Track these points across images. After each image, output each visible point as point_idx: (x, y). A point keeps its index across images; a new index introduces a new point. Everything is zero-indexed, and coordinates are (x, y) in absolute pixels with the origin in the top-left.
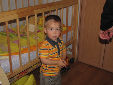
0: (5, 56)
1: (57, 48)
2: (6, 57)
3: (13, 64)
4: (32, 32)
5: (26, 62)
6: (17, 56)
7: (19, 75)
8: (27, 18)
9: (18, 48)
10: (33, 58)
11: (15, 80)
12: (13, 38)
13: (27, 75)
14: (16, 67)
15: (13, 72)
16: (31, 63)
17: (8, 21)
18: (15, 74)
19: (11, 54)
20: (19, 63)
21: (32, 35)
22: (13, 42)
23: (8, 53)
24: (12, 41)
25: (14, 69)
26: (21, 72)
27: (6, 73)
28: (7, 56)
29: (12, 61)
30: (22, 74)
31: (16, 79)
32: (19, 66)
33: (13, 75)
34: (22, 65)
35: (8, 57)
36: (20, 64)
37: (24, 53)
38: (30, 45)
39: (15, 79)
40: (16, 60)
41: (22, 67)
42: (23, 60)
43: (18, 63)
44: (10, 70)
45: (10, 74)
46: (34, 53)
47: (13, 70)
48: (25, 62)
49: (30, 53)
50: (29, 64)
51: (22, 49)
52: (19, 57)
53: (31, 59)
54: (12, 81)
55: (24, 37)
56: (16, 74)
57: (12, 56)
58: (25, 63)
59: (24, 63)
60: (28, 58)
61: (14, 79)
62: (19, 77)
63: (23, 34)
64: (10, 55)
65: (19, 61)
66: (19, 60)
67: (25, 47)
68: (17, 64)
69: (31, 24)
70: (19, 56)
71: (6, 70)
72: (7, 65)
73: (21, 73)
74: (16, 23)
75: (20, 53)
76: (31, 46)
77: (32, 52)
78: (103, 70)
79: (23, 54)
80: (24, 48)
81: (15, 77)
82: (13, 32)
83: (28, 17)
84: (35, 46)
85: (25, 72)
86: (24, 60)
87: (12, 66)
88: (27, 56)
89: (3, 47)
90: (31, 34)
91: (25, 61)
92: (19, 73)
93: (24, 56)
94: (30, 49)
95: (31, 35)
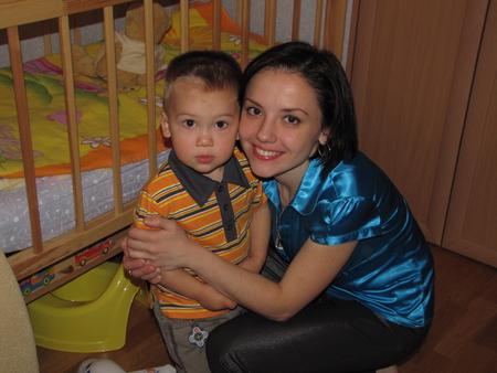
0: (10, 177)
1: (217, 209)
2: (14, 182)
3: (45, 215)
4: (138, 76)
5: (104, 206)
6: (64, 180)
7: (73, 259)
8: (108, 12)
9: (67, 147)
10: (133, 191)
11: (55, 279)
12: (50, 98)
13: (109, 260)
14: (58, 227)
15: (45, 250)
16: (124, 210)
17: (19, 27)
18: (52, 255)
19: (37, 173)
20: (73, 211)
21: (137, 88)
22: (49, 118)
23: (20, 168)
24: (47, 114)
25: (49, 234)
26: (84, 249)
27: (8, 255)
28: (20, 180)
29: (40, 203)
30: (87, 255)
31: (63, 275)
32: (70, 222)
33: (44, 262)
34: (87, 219)
35: (21, 183)
36: (74, 217)
37: (94, 169)
38: (121, 133)
39: (58, 277)
40: (56, 197)
41: (86, 229)
42: (90, 199)
43: (67, 212)
44: (33, 239)
45: (31, 255)
46: (140, 168)
47: (45, 238)
48: (100, 208)
49: (123, 169)
50: (117, 215)
51: (84, 150)
52: (71, 187)
53: (125, 195)
54: (42, 287)
55: (101, 95)
56: (58, 255)
57: (38, 181)
58: (99, 212)
59: (94, 211)
60: (112, 191)
61: (53, 277)
62: (76, 268)
63: (98, 83)
64: (30, 176)
65: (70, 201)
66: (72, 197)
67: (101, 142)
68: (61, 212)
69: (132, 38)
70: (71, 181)
71: (12, 239)
72: (16, 219)
73: (81, 251)
74: (57, 34)
75: (75, 167)
76: (128, 140)
77: (131, 165)
78: (446, 250)
79: (88, 170)
80: (95, 146)
81: (57, 268)
82: (54, 73)
83: (111, 8)
84: (143, 138)
85: (101, 247)
86: (93, 199)
87: (42, 224)
88: (110, 181)
89: (5, 137)
90: (133, 82)
91: (97, 202)
92: (75, 254)
93: (96, 181)
94: (122, 153)
95: (133, 89)
